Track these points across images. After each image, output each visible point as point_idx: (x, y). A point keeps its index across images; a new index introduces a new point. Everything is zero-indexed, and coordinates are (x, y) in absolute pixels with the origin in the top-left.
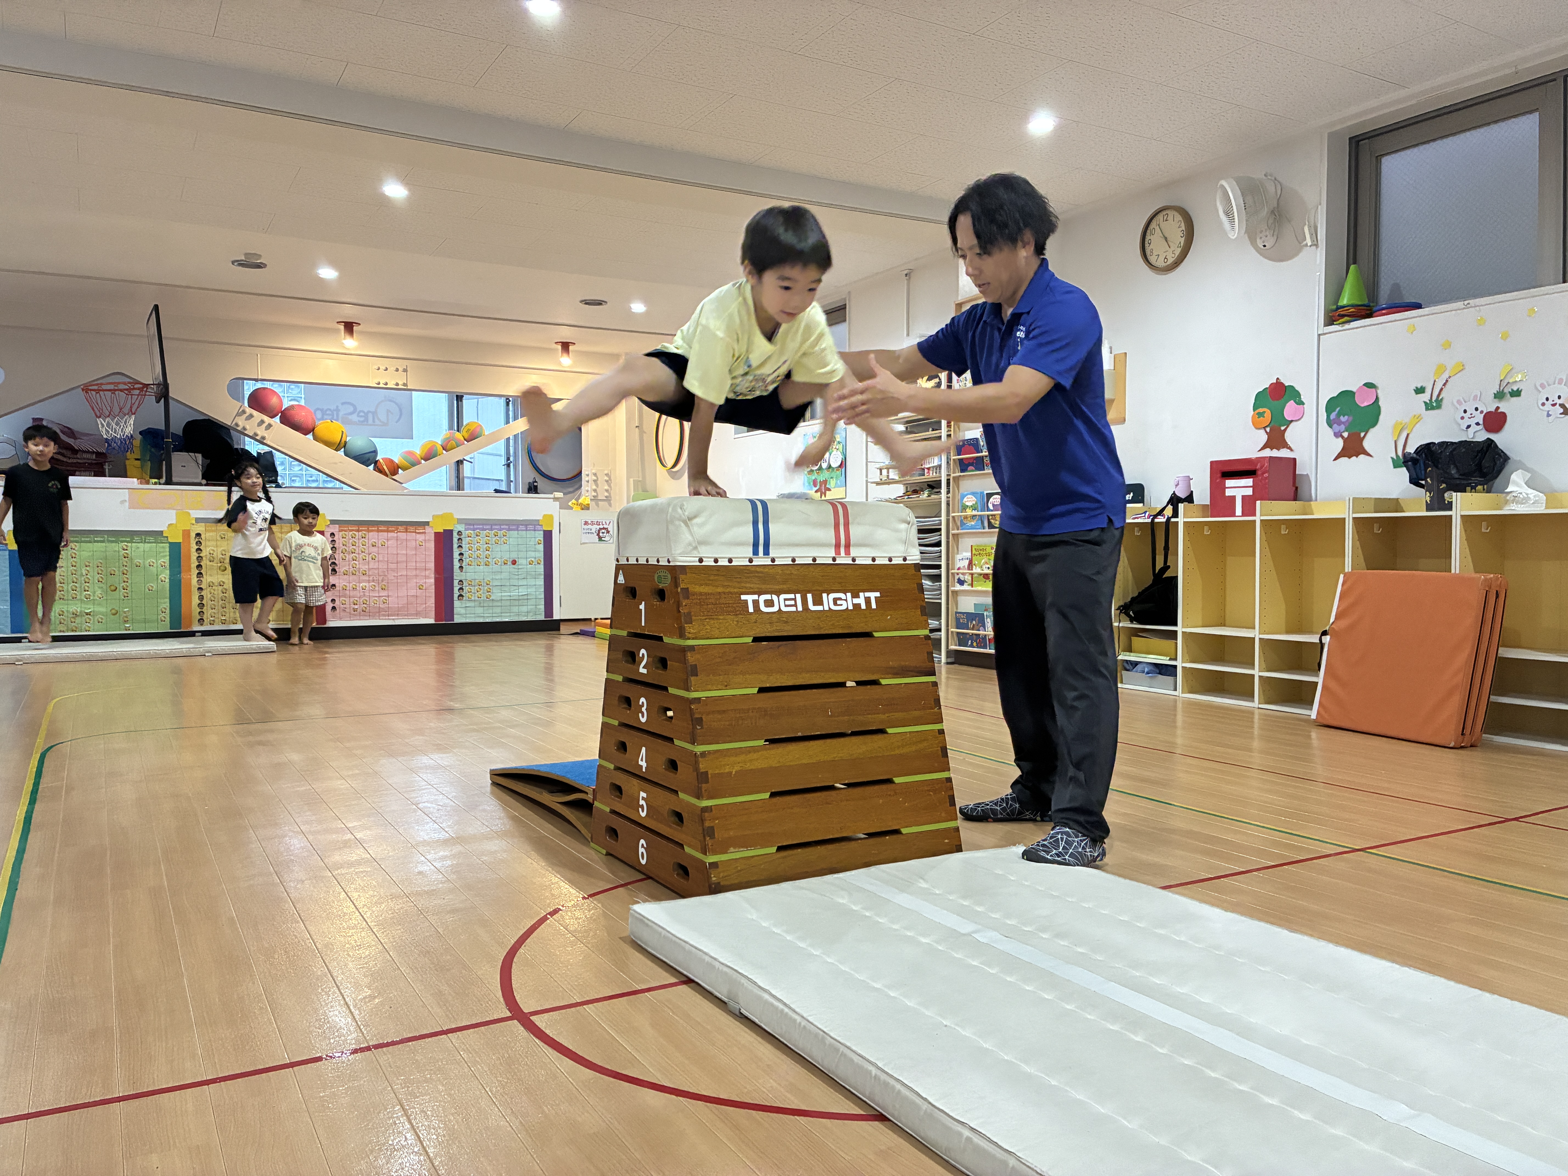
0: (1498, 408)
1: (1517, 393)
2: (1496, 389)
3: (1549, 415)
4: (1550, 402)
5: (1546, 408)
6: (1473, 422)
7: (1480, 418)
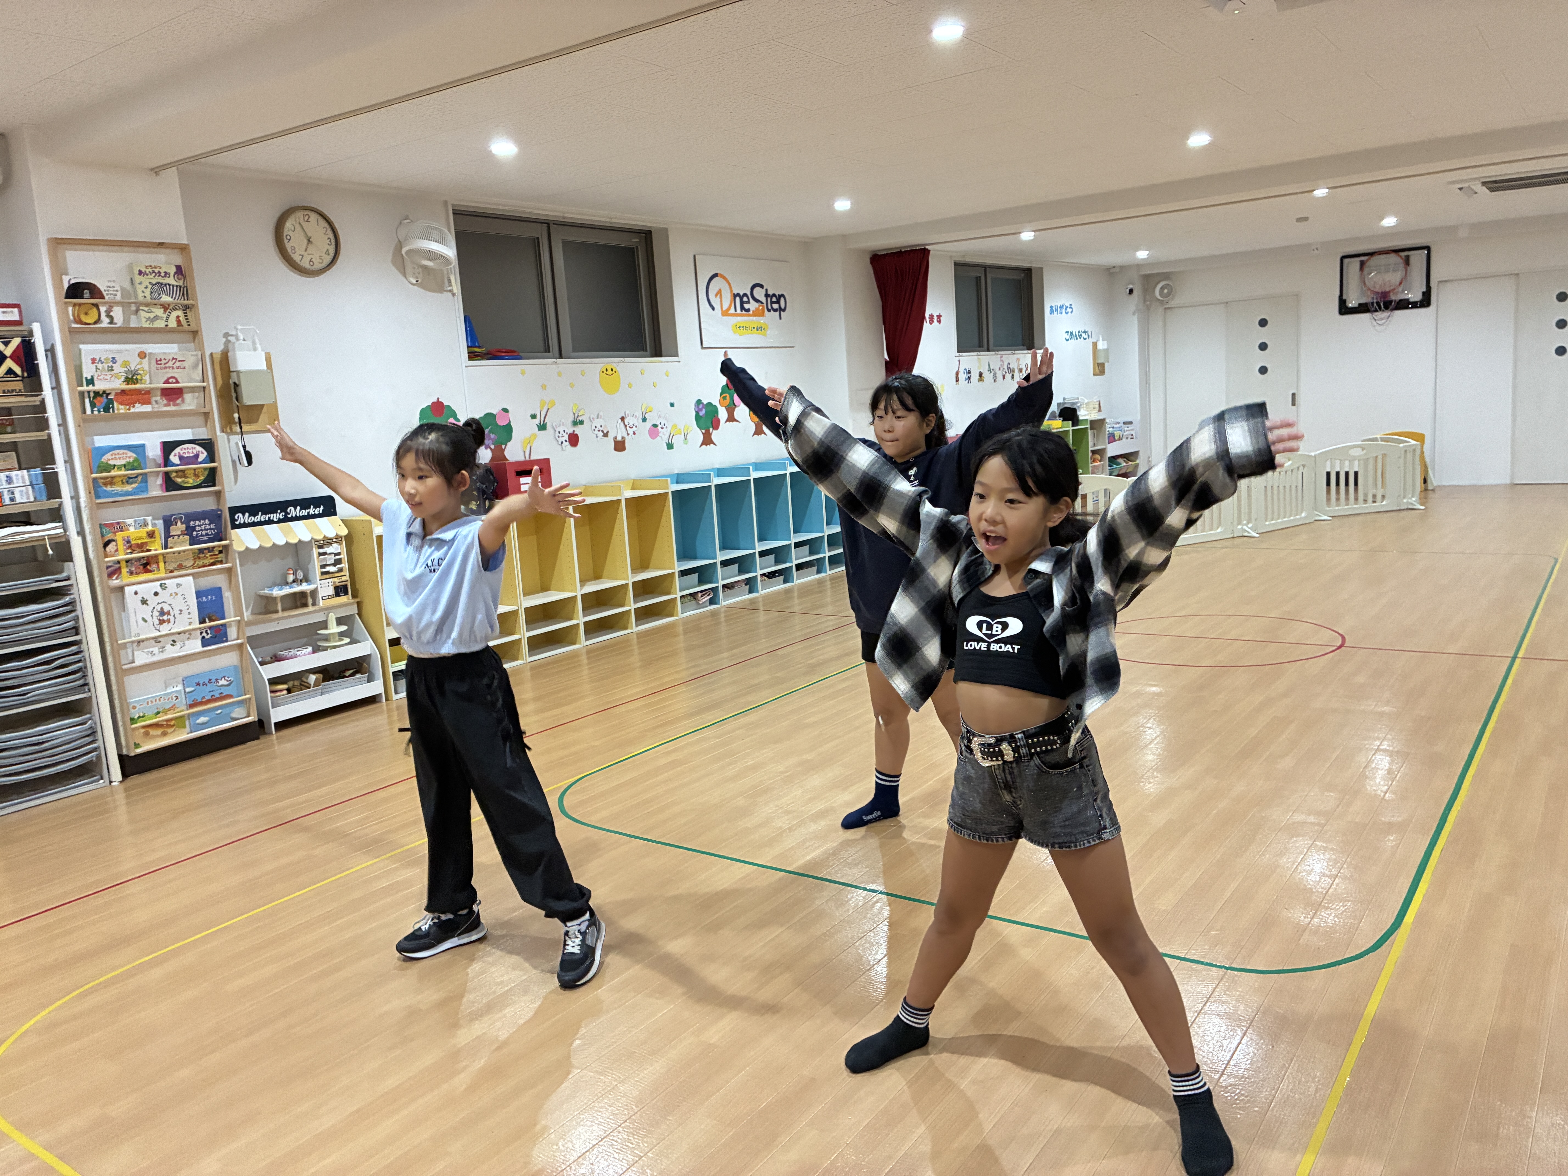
0: (574, 431)
1: (581, 422)
2: (571, 419)
3: (597, 437)
4: (597, 429)
5: (596, 432)
6: (563, 439)
7: (566, 437)
